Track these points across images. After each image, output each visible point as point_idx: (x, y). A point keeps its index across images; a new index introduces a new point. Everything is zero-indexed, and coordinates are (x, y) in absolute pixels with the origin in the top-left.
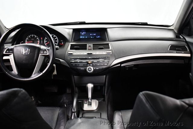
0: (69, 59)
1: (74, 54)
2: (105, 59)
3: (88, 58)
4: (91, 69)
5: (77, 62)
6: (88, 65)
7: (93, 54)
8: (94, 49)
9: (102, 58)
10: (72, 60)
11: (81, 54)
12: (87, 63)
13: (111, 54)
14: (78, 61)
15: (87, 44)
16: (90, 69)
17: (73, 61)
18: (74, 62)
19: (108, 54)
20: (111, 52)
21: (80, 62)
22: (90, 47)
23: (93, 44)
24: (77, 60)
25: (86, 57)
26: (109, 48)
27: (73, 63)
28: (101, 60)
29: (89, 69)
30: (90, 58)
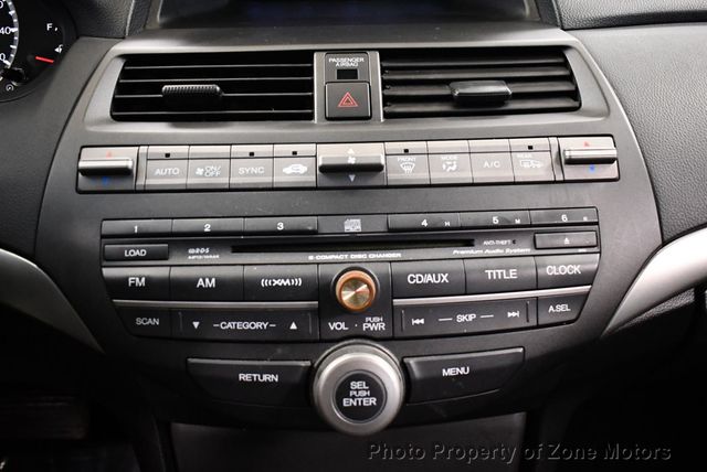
0: (86, 235)
1: (152, 182)
2: (542, 239)
3: (328, 227)
4: (376, 388)
5: (186, 288)
6: (338, 326)
7: (393, 177)
8: (400, 107)
9: (505, 230)
10: (119, 259)
11: (236, 180)
12: (322, 293)
13: (610, 171)
14: (205, 267)
15: (308, 55)
16: (360, 395)
17: (137, 275)
18: (155, 288)
19: (572, 173)
20: (602, 147)
21: (225, 289)
22: (347, 87)
23: (385, 55)
24: (197, 255)
25: (309, 223)
26: (574, 94)
27: (135, 292)
28: (498, 259)
29: (343, 390)
30: (353, 226)
